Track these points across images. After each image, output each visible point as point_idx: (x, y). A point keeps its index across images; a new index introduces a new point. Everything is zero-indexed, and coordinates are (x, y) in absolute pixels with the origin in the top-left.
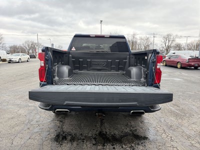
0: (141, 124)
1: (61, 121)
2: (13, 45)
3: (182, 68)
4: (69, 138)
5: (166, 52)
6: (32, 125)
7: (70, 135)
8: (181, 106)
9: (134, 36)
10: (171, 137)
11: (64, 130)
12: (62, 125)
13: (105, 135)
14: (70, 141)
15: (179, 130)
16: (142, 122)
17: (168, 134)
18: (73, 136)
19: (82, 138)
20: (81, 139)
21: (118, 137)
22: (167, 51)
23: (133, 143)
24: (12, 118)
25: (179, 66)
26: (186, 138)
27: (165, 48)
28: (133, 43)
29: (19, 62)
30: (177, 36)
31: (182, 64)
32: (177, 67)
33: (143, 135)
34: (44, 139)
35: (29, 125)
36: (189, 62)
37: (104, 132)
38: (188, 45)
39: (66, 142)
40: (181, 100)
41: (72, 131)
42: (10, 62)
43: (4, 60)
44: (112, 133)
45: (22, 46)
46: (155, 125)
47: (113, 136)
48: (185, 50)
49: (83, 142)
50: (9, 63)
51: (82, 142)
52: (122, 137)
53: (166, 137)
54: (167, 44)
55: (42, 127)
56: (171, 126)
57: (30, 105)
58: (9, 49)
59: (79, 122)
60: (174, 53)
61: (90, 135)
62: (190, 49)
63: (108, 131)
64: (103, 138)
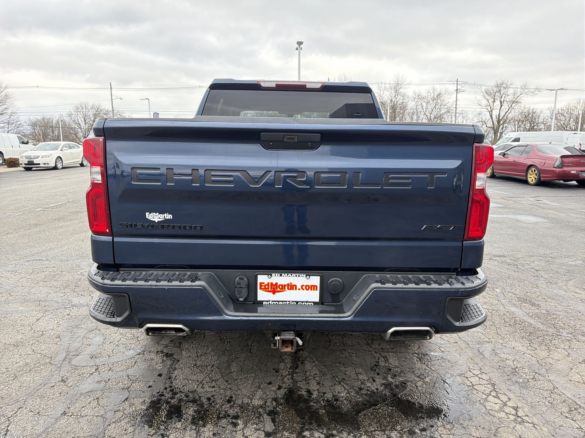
0: (418, 365)
1: (167, 355)
2: (39, 118)
3: (541, 183)
4: (190, 411)
5: (492, 135)
6: (76, 368)
7: (194, 401)
8: (543, 305)
9: (397, 87)
10: (516, 409)
11: (177, 384)
12: (172, 369)
13: (307, 401)
14: (194, 422)
15: (539, 384)
16: (422, 357)
17: (504, 398)
18: (202, 405)
19: (231, 412)
20: (226, 416)
21: (346, 407)
22: (495, 133)
23: (393, 429)
24: (16, 346)
25: (532, 178)
26: (565, 409)
27: (490, 124)
28: (394, 108)
29: (55, 168)
30: (524, 87)
31: (540, 172)
32: (525, 182)
33: (425, 403)
34: (109, 415)
35: (66, 367)
36: (562, 165)
37: (304, 393)
38: (557, 116)
39: (179, 425)
40: (542, 284)
41: (200, 390)
42: (30, 167)
43: (12, 163)
44: (329, 396)
45: (67, 119)
46: (464, 368)
47: (332, 406)
48: (548, 129)
49: (235, 425)
50: (28, 169)
51: (230, 427)
52: (359, 408)
53: (501, 410)
54: (495, 113)
55: (106, 375)
56: (515, 371)
57: (76, 300)
58: (28, 130)
59: (224, 359)
60: (517, 140)
61: (257, 402)
62: (563, 128)
63: (313, 387)
64: (300, 413)
